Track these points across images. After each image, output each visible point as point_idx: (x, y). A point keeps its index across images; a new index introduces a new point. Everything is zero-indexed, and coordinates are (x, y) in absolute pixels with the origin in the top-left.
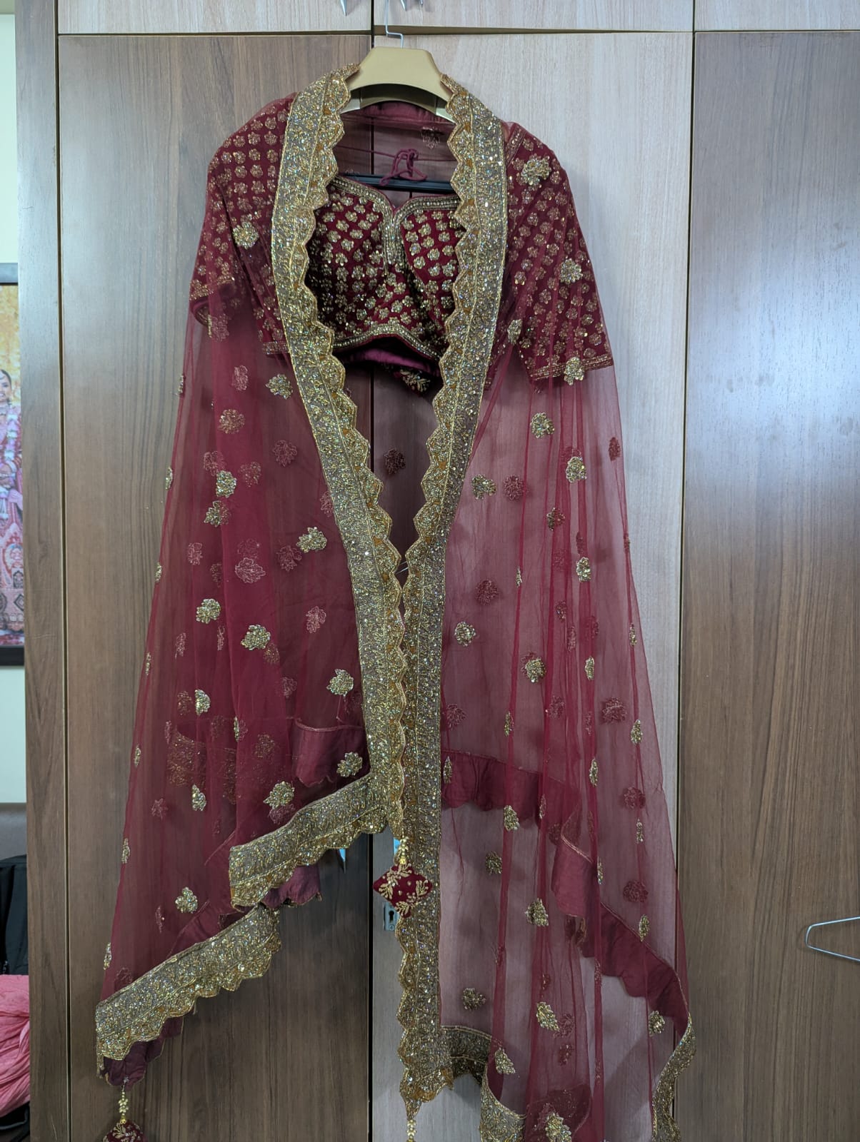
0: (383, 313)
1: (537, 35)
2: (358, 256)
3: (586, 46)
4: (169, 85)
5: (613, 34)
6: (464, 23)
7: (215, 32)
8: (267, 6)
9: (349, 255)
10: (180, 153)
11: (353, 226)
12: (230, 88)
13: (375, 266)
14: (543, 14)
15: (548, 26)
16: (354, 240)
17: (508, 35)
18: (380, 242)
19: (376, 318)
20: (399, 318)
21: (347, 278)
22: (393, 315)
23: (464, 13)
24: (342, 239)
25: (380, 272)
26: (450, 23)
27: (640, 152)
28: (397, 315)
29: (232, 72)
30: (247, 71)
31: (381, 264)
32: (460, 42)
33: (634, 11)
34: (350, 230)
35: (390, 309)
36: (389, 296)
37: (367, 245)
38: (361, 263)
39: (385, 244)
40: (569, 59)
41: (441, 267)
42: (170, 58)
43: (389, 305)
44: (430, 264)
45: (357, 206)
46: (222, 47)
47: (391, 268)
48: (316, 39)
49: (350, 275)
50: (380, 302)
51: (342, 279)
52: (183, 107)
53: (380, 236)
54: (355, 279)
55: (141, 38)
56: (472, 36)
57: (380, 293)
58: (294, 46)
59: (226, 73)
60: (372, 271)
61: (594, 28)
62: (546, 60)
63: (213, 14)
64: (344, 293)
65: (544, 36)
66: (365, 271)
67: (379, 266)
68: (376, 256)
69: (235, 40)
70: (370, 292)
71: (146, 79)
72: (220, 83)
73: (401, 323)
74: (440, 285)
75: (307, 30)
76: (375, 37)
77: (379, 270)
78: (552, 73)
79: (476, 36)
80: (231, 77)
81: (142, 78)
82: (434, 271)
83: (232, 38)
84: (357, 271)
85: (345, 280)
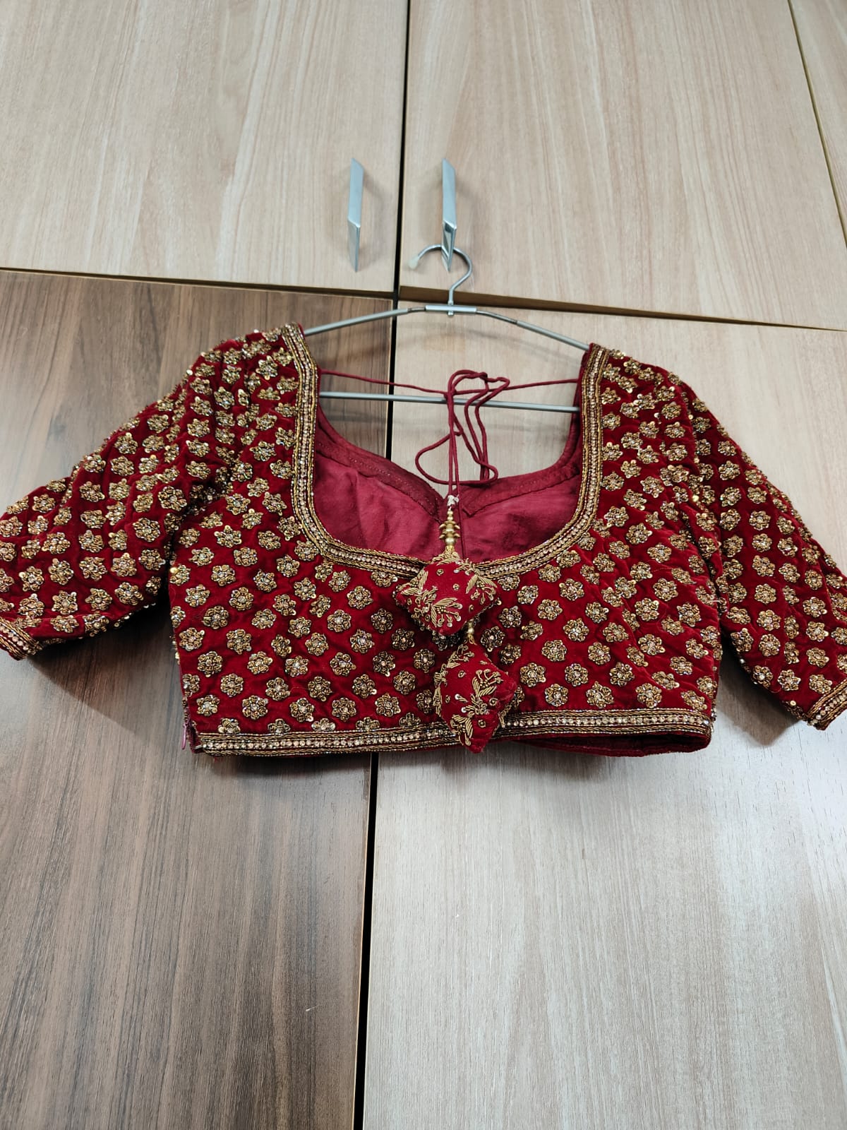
1: (644, 320)
3: (719, 338)
4: (54, 338)
5: (756, 326)
6: (536, 294)
7: (146, 275)
10: (49, 434)
12: (157, 348)
14: (651, 294)
15: (659, 308)
17: (602, 316)
26: (515, 292)
27: (827, 481)
29: (165, 327)
30: (190, 327)
42: (64, 303)
46: (153, 296)
52: (71, 367)
55: (24, 277)
56: (547, 313)
58: (270, 303)
61: (728, 317)
63: (146, 254)
69: (176, 290)
71: (16, 327)
76: (399, 303)
79: (553, 313)
80: (163, 334)
81: (9, 324)
83: (173, 286)
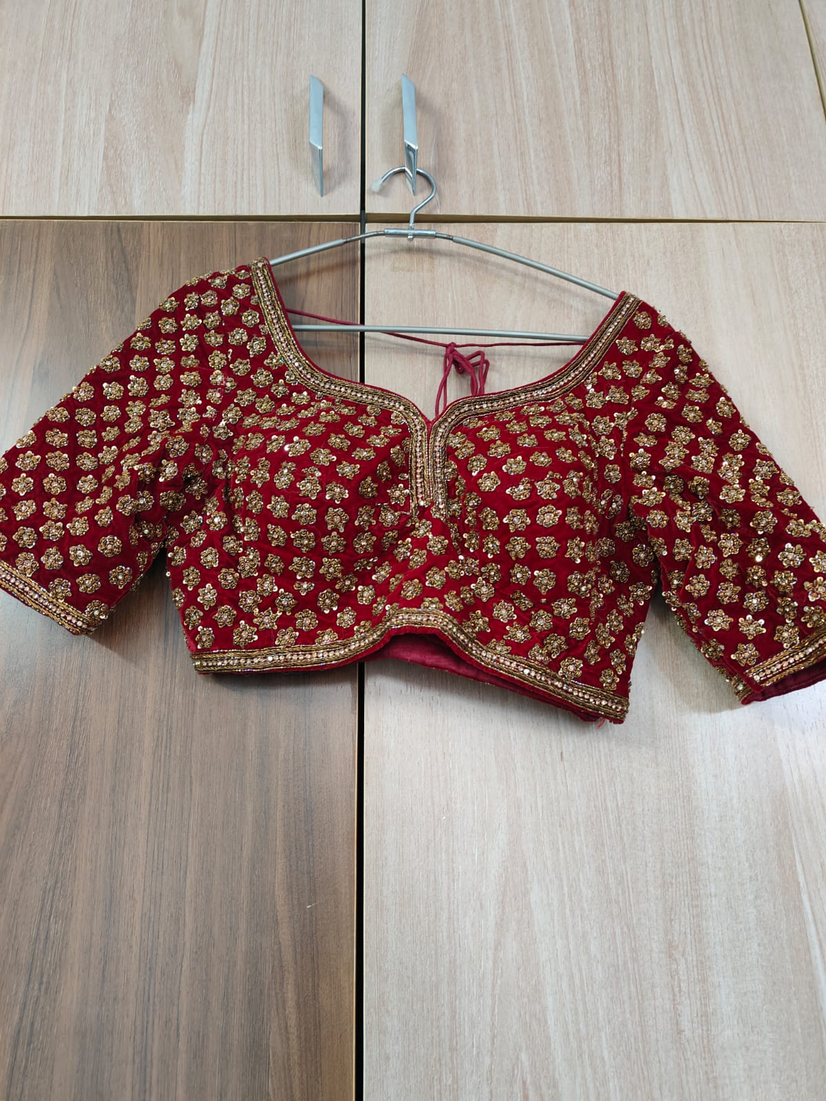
0: (410, 591)
1: (616, 225)
2: (368, 487)
3: (693, 239)
4: (31, 284)
6: (502, 212)
7: (115, 215)
8: (200, 184)
9: (352, 484)
10: (34, 381)
11: (358, 443)
12: (131, 288)
13: (396, 508)
14: (621, 201)
15: (628, 214)
16: (361, 462)
17: (572, 225)
18: (406, 469)
19: (395, 597)
20: (443, 601)
21: (346, 526)
22: (429, 592)
23: (501, 199)
24: (339, 462)
25: (404, 519)
26: (482, 211)
27: (804, 380)
28: (439, 594)
29: (137, 267)
30: (161, 265)
31: (407, 507)
32: (499, 233)
33: (756, 198)
34: (352, 448)
35: (423, 581)
36: (418, 559)
37: (383, 469)
38: (371, 502)
39: (413, 473)
40: (668, 255)
41: (532, 484)
42: (37, 249)
43: (421, 574)
44: (510, 480)
45: (364, 416)
46: (123, 235)
47: (424, 513)
48: (274, 227)
49: (351, 521)
50: (401, 567)
51: (336, 529)
53: (407, 459)
54: (360, 529)
56: (516, 224)
57: (402, 552)
58: (238, 234)
59: (127, 269)
60: (389, 517)
62: (632, 255)
63: (113, 193)
64: (336, 555)
65: (626, 225)
66: (377, 515)
67: (402, 509)
68: (397, 493)
69: (145, 227)
70: (383, 553)
72: (115, 283)
73: (446, 609)
74: (532, 514)
75: (260, 213)
76: (366, 225)
77: (401, 516)
78: (645, 272)
79: (522, 225)
80: (135, 274)
82: (520, 491)
83: (142, 224)
84: (363, 518)
85: (342, 530)
